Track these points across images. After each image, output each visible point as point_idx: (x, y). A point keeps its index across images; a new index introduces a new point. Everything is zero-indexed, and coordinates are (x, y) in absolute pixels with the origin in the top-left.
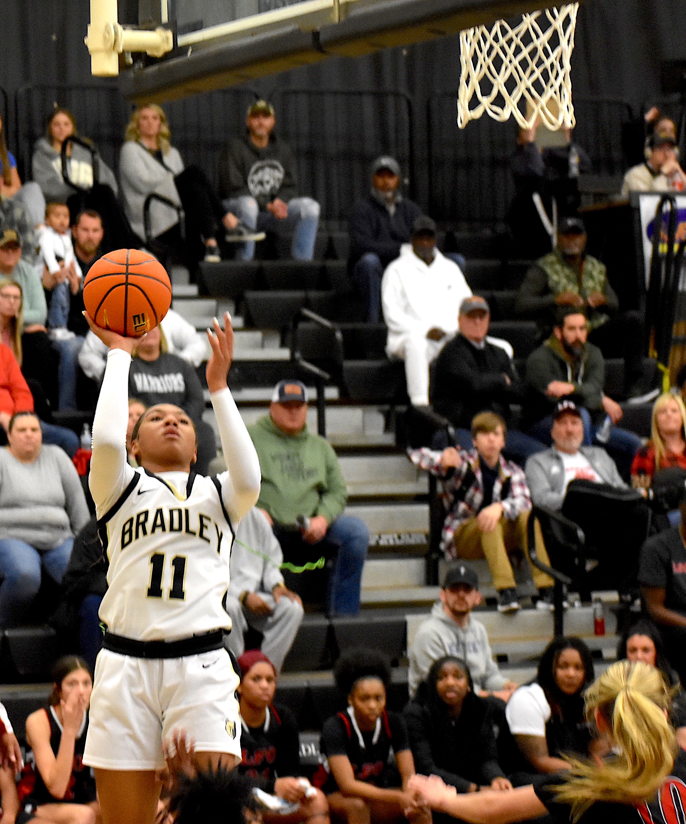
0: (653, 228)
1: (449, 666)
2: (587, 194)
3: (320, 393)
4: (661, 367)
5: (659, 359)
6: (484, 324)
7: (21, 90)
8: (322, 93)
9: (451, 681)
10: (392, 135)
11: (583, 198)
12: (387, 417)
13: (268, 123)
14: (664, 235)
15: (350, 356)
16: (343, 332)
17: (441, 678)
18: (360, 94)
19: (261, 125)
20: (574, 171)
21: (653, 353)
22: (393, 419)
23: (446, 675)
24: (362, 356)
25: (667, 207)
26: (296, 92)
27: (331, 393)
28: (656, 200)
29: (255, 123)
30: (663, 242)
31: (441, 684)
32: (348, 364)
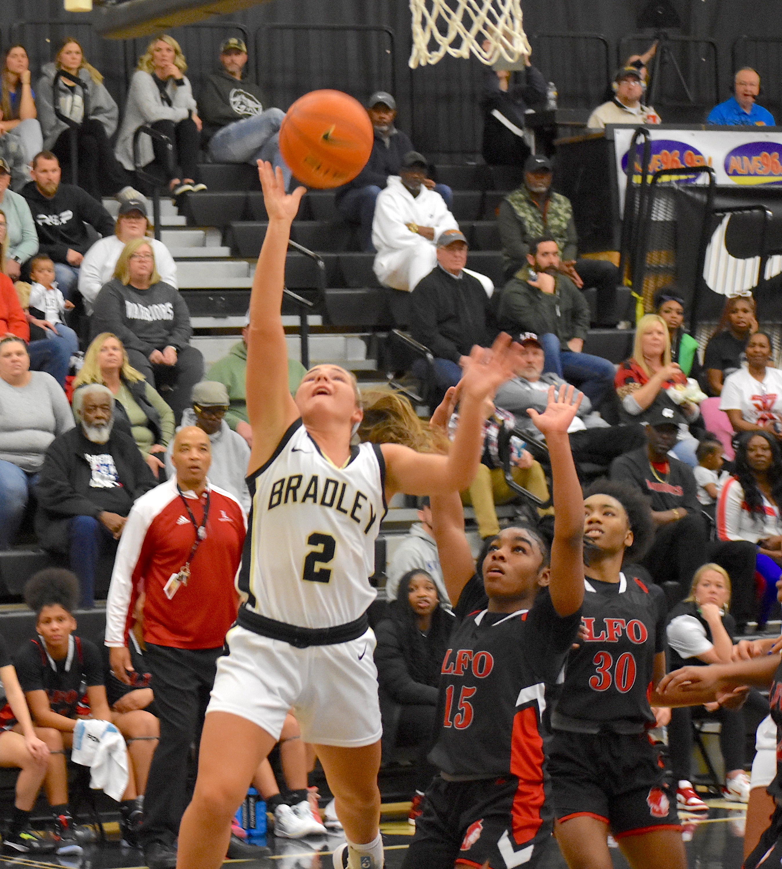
0: (626, 160)
1: (418, 579)
2: (564, 126)
3: (303, 320)
4: (635, 295)
5: (632, 287)
6: (463, 254)
7: (15, 25)
8: (307, 29)
9: (423, 592)
10: (375, 70)
11: (560, 130)
12: (368, 342)
13: (240, 60)
14: (638, 166)
15: (332, 285)
16: (326, 260)
17: (412, 590)
18: (345, 29)
19: (233, 62)
20: (553, 104)
21: (627, 282)
22: (375, 346)
23: (417, 587)
24: (344, 285)
25: (641, 139)
26: (282, 28)
27: (315, 320)
28: (631, 132)
29: (228, 60)
30: (637, 174)
31: (413, 596)
32: (330, 292)
